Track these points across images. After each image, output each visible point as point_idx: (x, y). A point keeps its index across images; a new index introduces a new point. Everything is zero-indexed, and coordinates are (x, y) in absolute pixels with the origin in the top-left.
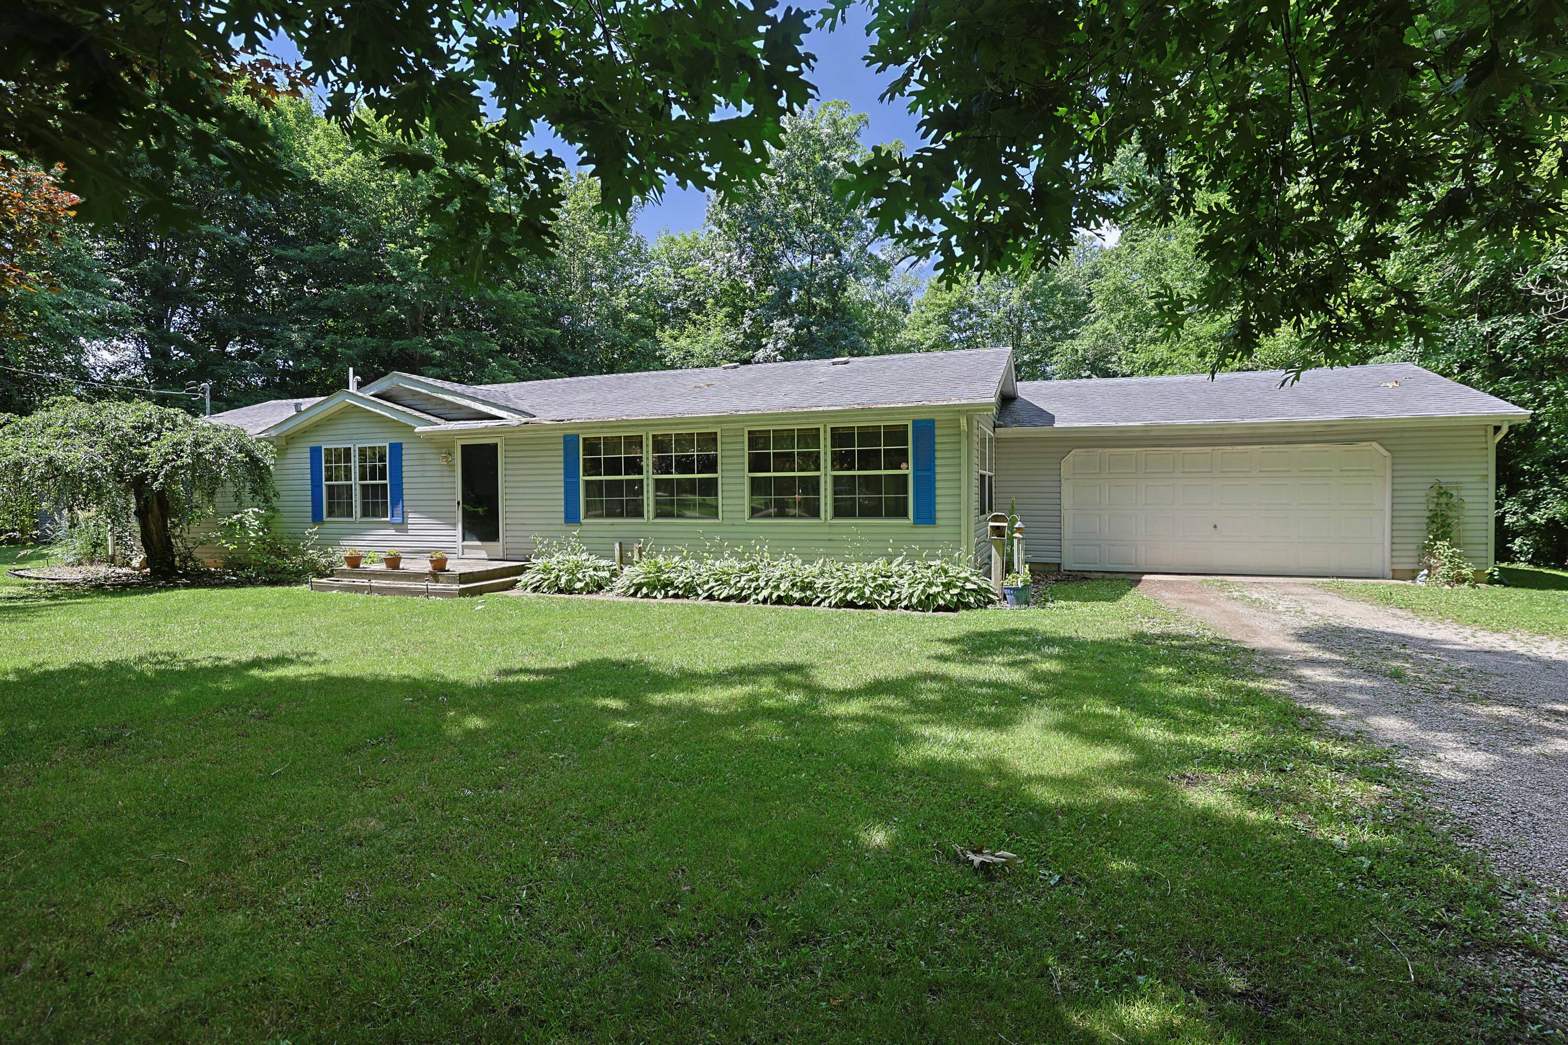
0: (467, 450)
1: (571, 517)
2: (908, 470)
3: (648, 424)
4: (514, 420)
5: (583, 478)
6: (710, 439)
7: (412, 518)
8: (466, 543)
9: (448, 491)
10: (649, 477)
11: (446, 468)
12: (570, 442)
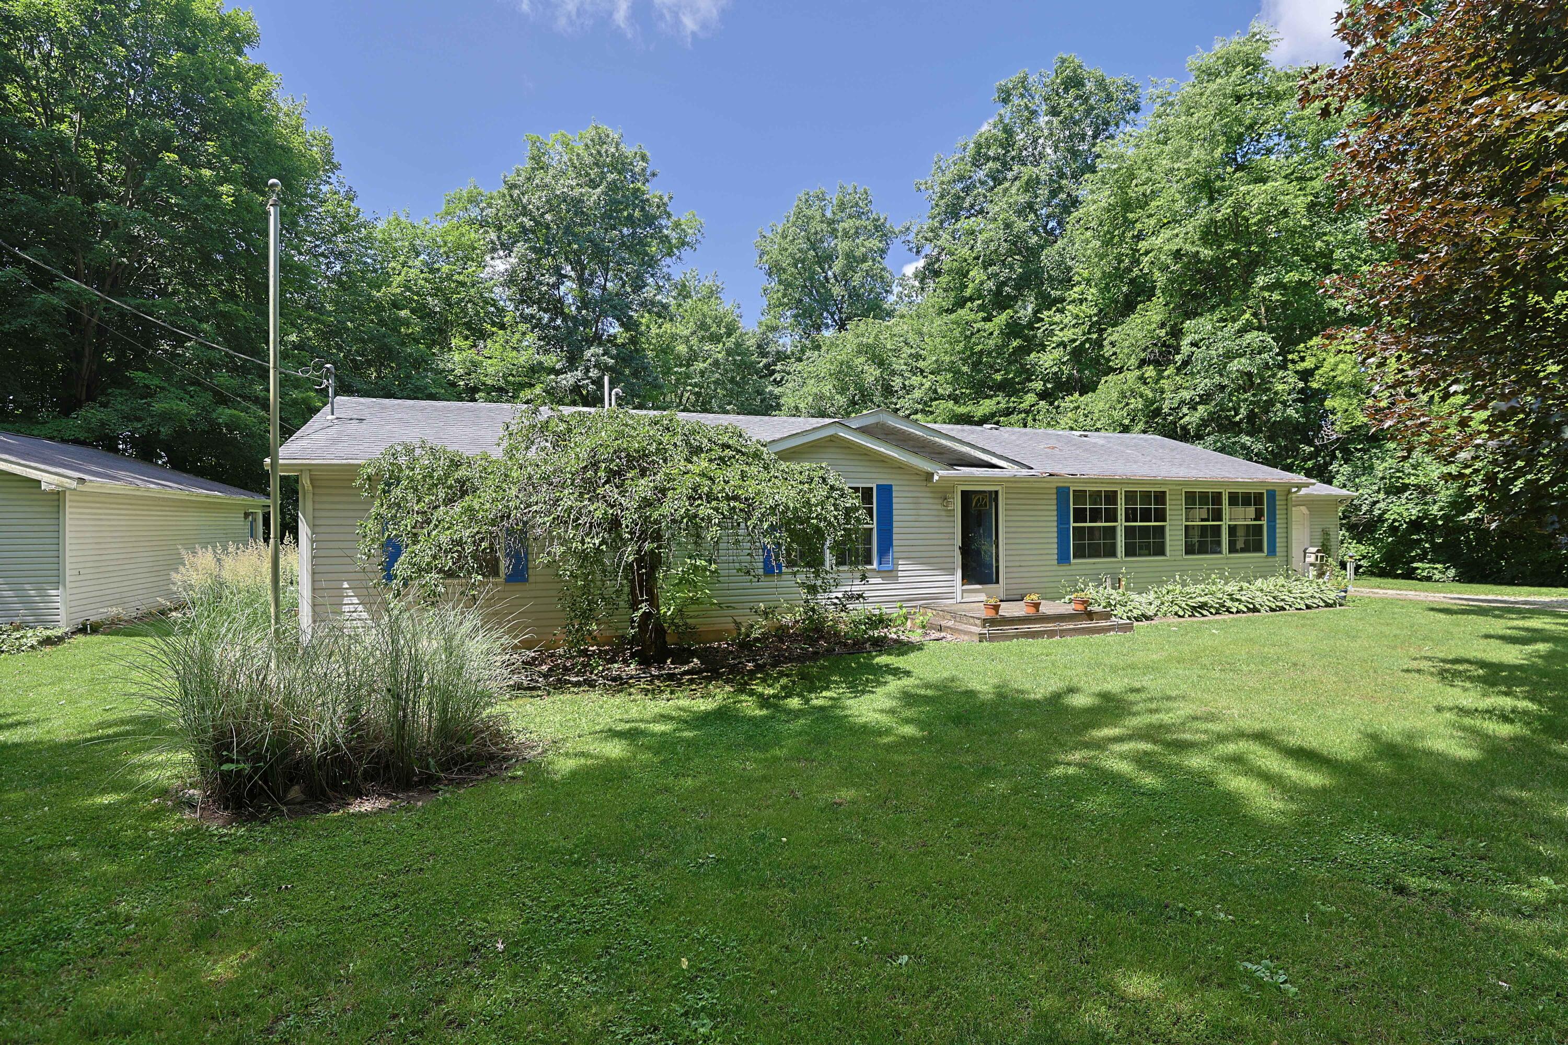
0: (966, 496)
1: (1063, 558)
2: (1264, 522)
3: (1121, 483)
4: (1011, 470)
5: (1072, 524)
6: (1160, 497)
7: (902, 566)
8: (966, 587)
9: (947, 536)
10: (1121, 524)
11: (943, 513)
12: (1062, 493)
